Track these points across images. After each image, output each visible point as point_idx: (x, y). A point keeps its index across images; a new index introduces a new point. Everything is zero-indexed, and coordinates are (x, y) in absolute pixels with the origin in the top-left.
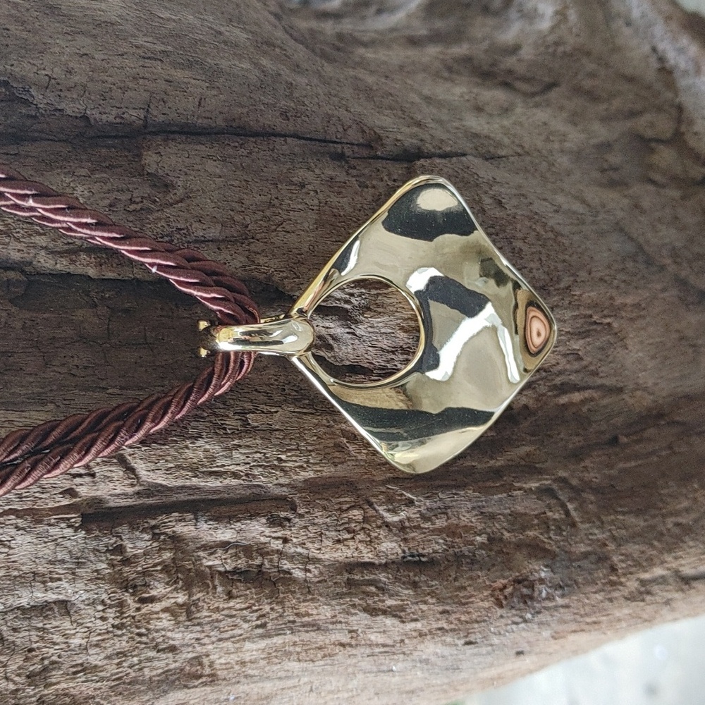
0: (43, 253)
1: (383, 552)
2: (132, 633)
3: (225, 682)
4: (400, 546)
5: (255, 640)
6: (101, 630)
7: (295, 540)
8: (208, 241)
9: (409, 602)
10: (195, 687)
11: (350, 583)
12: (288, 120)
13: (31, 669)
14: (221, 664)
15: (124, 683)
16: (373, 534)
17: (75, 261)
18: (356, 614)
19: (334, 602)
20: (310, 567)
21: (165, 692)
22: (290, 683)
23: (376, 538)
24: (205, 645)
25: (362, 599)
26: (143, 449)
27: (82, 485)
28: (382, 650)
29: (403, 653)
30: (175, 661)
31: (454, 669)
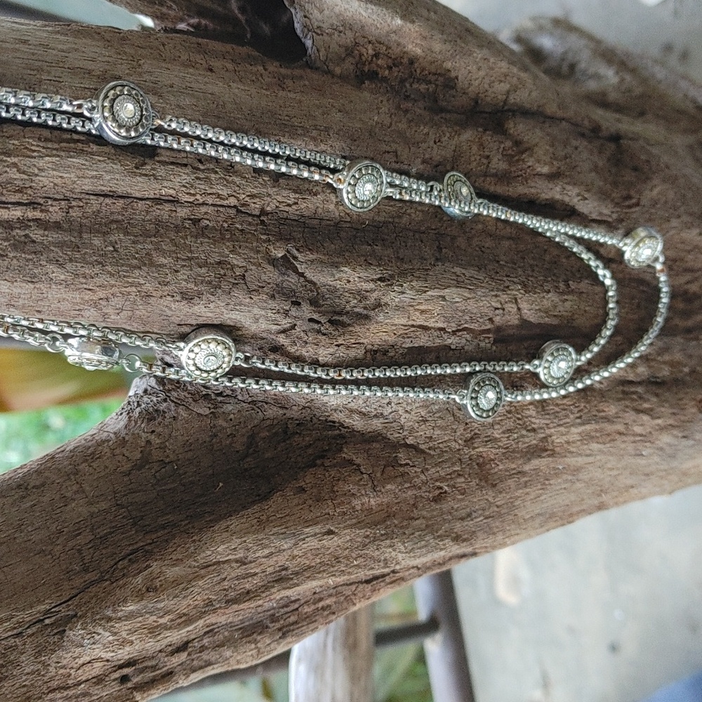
2: (515, 417)
3: (559, 456)
4: (647, 370)
5: (577, 426)
9: (654, 406)
10: (544, 457)
11: (624, 392)
13: (466, 436)
14: (557, 443)
15: (509, 452)
18: (627, 412)
19: (616, 403)
21: (529, 460)
22: (591, 459)
24: (550, 428)
25: (631, 402)
27: (498, 315)
28: (640, 438)
29: (650, 441)
30: (535, 439)
31: (673, 457)
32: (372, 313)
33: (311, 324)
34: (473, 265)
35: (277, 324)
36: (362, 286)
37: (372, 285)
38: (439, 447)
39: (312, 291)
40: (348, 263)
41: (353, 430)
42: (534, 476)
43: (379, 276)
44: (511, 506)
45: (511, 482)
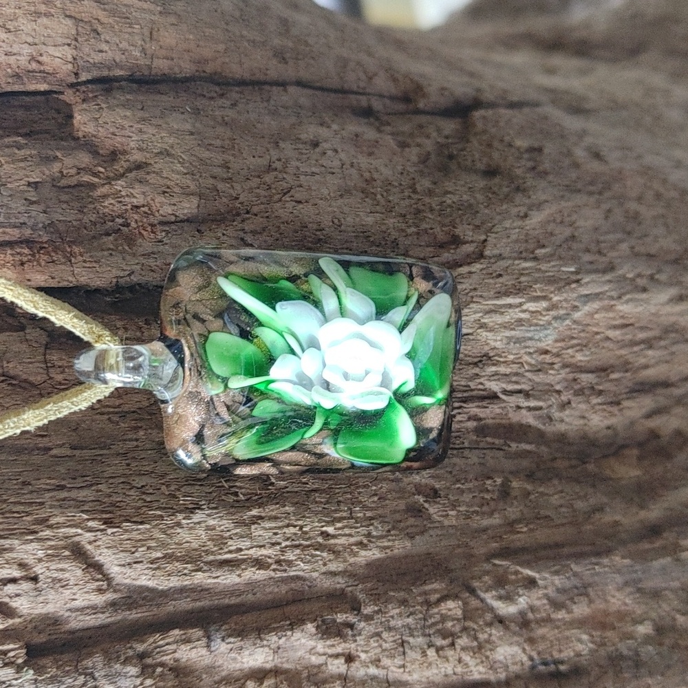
1: (501, 662)
7: (363, 656)
8: (181, 221)
12: (286, 63)
16: (482, 637)
23: (488, 641)
26: (110, 531)
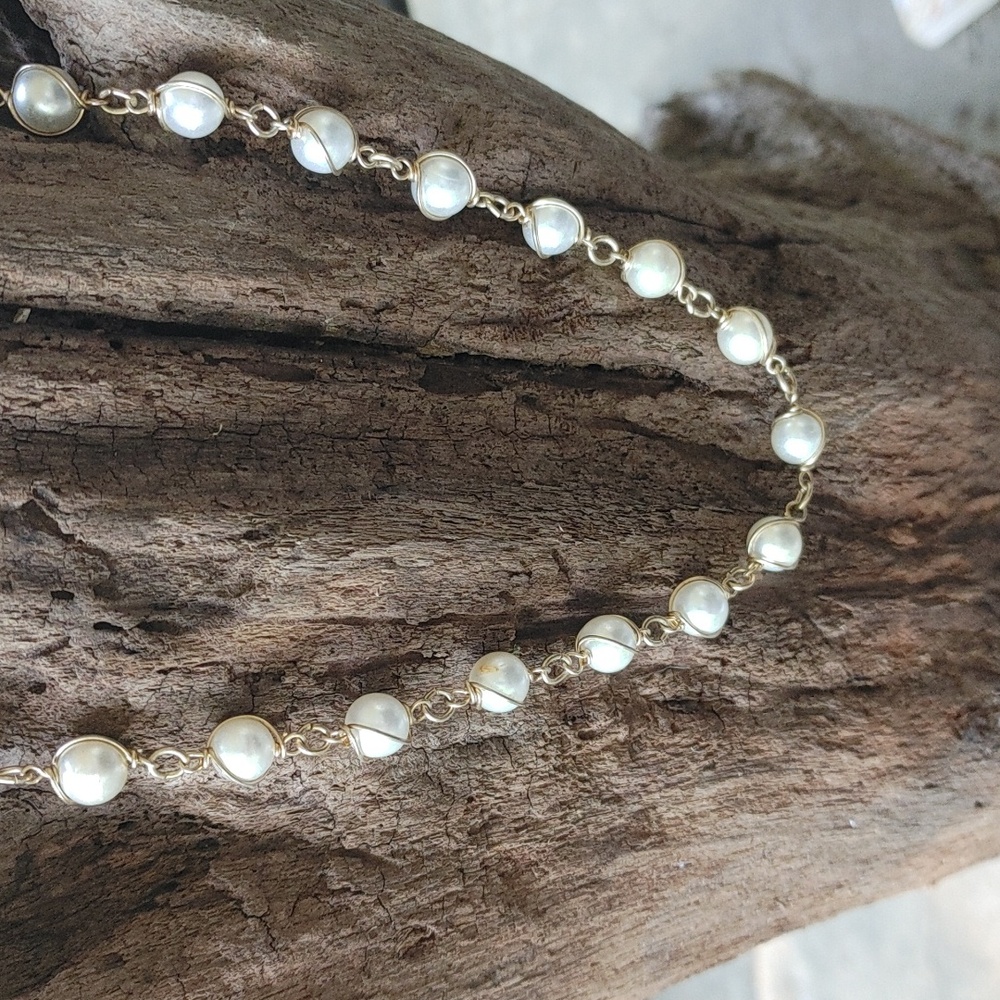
0: (447, 324)
1: (827, 675)
2: (574, 777)
3: (674, 843)
4: (844, 667)
5: (706, 784)
6: (542, 773)
7: (734, 660)
8: (606, 315)
9: (863, 733)
10: (644, 849)
11: (798, 712)
12: (651, 195)
13: (473, 822)
14: (669, 819)
15: (569, 844)
16: (816, 653)
17: (480, 334)
18: (811, 749)
19: (784, 735)
20: (754, 693)
21: (613, 856)
22: (743, 844)
23: (818, 657)
24: (651, 793)
25: (814, 730)
26: (577, 543)
27: (518, 586)
28: (839, 797)
29: (862, 801)
30: (620, 816)
31: (912, 824)
32: (236, 603)
33: (100, 634)
34: (462, 494)
35: (29, 640)
36: (210, 550)
37: (229, 549)
38: (415, 850)
39: (96, 569)
40: (172, 510)
41: (233, 831)
42: (626, 886)
43: (244, 529)
44: (582, 948)
45: (577, 903)
